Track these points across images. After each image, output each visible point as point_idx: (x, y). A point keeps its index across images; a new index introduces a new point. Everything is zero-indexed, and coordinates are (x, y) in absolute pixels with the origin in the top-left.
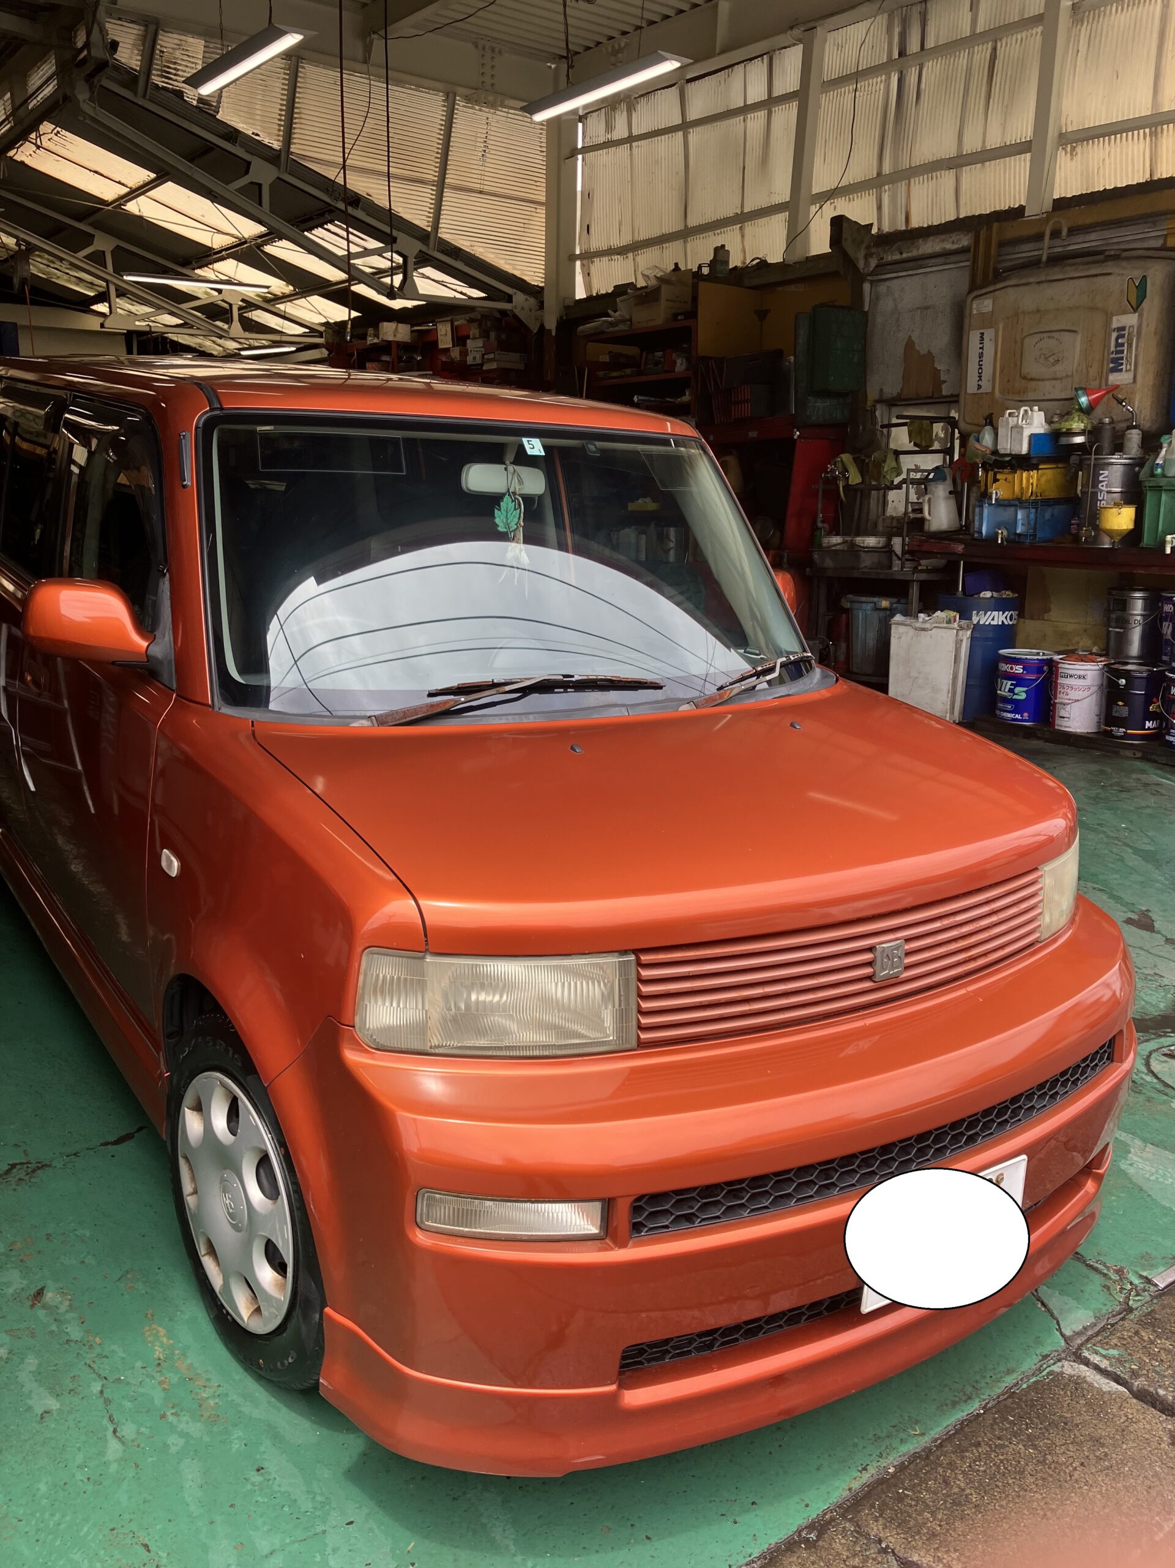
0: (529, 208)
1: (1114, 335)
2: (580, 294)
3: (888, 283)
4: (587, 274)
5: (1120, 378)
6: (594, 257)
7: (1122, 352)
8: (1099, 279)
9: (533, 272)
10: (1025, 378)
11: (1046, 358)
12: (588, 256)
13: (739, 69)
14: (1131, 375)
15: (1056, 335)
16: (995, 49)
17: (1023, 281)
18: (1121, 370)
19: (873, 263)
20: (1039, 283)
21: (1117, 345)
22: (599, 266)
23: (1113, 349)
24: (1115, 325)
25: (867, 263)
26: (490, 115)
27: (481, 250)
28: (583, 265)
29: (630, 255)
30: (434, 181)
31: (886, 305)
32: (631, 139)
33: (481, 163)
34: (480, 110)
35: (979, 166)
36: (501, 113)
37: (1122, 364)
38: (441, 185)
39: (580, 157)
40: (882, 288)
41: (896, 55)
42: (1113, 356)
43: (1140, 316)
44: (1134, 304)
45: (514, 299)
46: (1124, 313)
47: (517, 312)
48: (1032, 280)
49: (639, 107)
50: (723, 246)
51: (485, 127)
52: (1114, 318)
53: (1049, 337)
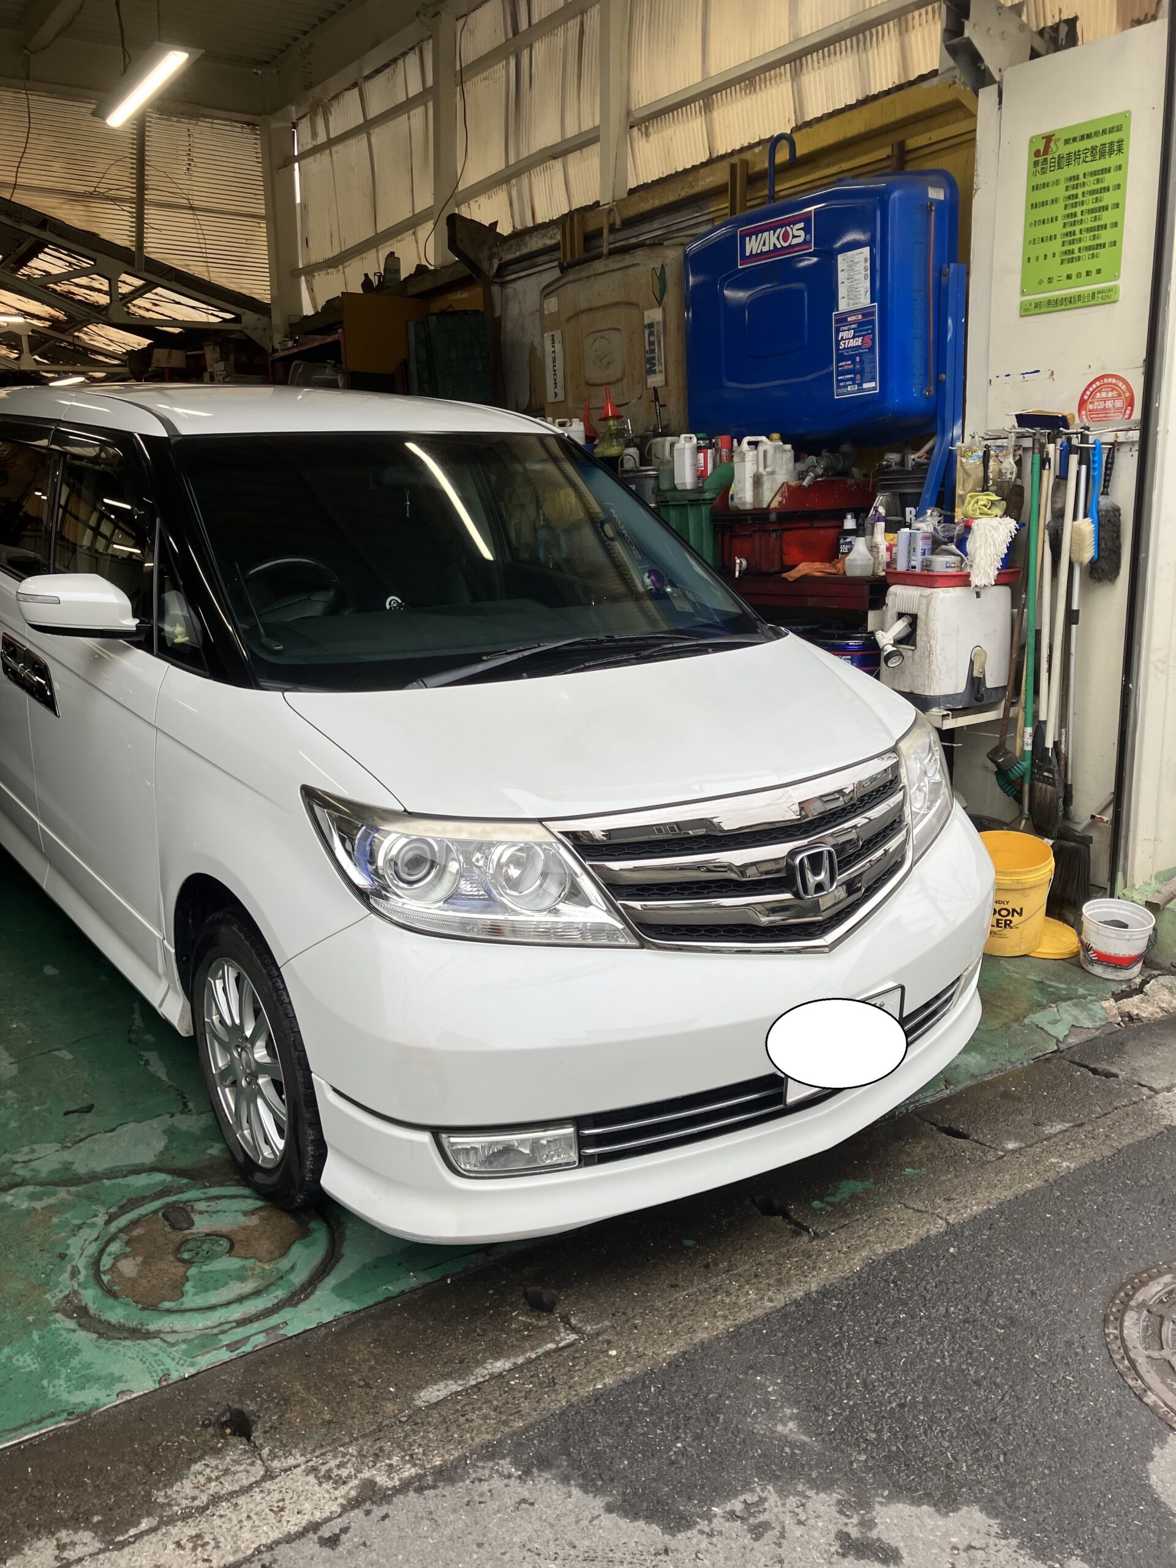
0: (250, 222)
1: (647, 332)
2: (308, 310)
3: (513, 285)
4: (311, 290)
5: (655, 380)
6: (314, 271)
7: (653, 351)
8: (631, 271)
9: (259, 288)
10: (588, 384)
11: (601, 360)
12: (311, 270)
13: (400, 62)
14: (663, 375)
15: (605, 334)
16: (582, 24)
17: (577, 277)
18: (654, 372)
19: (496, 263)
20: (589, 277)
21: (651, 343)
22: (320, 278)
23: (647, 348)
24: (647, 322)
25: (491, 265)
26: (191, 127)
27: (200, 269)
28: (307, 281)
29: (341, 267)
30: (132, 198)
31: (514, 309)
32: (331, 143)
33: (187, 177)
34: (179, 122)
35: (578, 153)
36: (204, 125)
37: (654, 365)
38: (140, 203)
39: (296, 165)
40: (510, 290)
41: (511, 35)
42: (648, 356)
43: (664, 310)
44: (658, 295)
45: (243, 318)
46: (652, 307)
47: (248, 332)
48: (584, 274)
49: (333, 110)
50: (392, 253)
51: (187, 139)
52: (646, 313)
53: (602, 337)
